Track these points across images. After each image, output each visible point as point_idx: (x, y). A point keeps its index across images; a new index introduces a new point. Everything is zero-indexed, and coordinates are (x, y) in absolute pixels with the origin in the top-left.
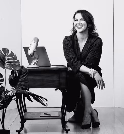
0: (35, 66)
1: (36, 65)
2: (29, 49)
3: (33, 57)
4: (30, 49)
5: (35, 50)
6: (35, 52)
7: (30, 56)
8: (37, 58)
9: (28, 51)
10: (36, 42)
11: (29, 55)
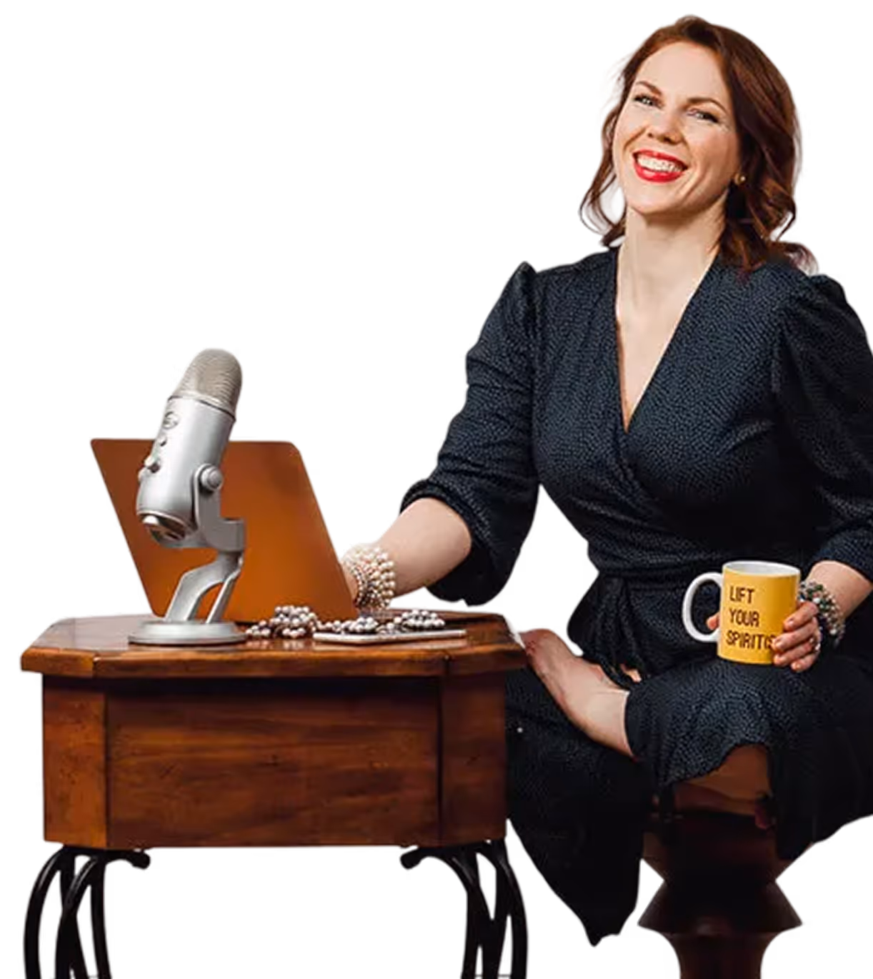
0: (208, 631)
1: (218, 619)
2: (149, 462)
3: (189, 542)
4: (155, 468)
5: (209, 475)
6: (205, 491)
7: (163, 530)
8: (228, 553)
9: (137, 485)
10: (216, 401)
11: (151, 520)
